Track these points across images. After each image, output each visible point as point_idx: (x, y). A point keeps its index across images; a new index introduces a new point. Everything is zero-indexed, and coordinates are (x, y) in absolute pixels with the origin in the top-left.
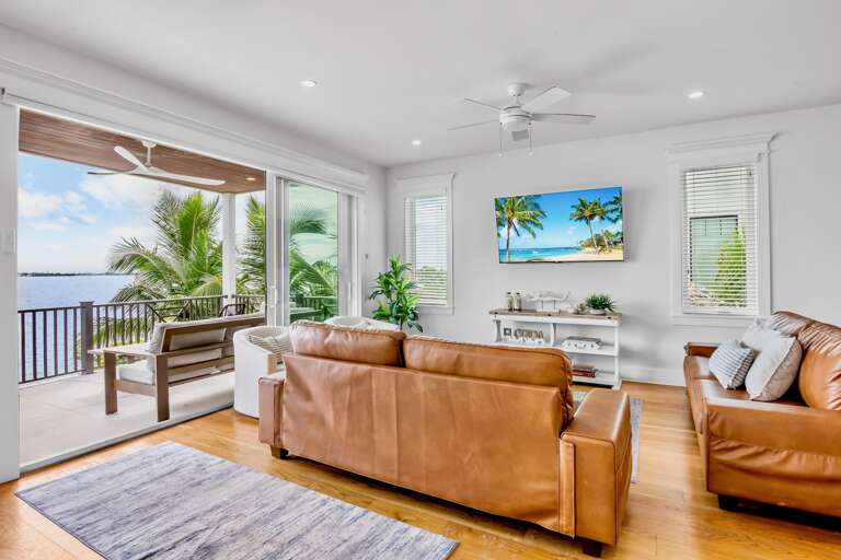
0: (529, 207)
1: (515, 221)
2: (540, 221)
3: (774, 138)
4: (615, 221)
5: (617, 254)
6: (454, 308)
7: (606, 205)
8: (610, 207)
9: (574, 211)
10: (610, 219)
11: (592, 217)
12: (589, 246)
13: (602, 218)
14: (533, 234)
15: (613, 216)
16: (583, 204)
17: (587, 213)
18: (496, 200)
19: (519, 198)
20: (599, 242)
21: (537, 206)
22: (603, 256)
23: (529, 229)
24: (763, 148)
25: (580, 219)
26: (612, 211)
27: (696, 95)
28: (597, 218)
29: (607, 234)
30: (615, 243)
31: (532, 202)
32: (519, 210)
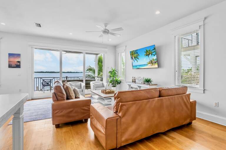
1: (133, 58)
2: (138, 57)
4: (155, 55)
7: (152, 51)
8: (153, 51)
9: (145, 53)
10: (153, 55)
11: (149, 54)
12: (149, 64)
13: (152, 55)
14: (137, 61)
17: (148, 54)
19: (133, 51)
20: (151, 62)
21: (137, 53)
25: (147, 55)
28: (150, 55)
29: (153, 59)
30: (155, 62)
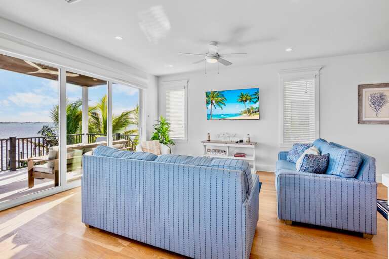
0: (220, 96)
3: (321, 69)
5: (256, 117)
6: (187, 140)
15: (255, 100)
16: (242, 95)
18: (206, 92)
22: (250, 118)
23: (220, 106)
24: (317, 73)
26: (254, 98)
27: (289, 50)
31: (221, 93)
32: (216, 97)
